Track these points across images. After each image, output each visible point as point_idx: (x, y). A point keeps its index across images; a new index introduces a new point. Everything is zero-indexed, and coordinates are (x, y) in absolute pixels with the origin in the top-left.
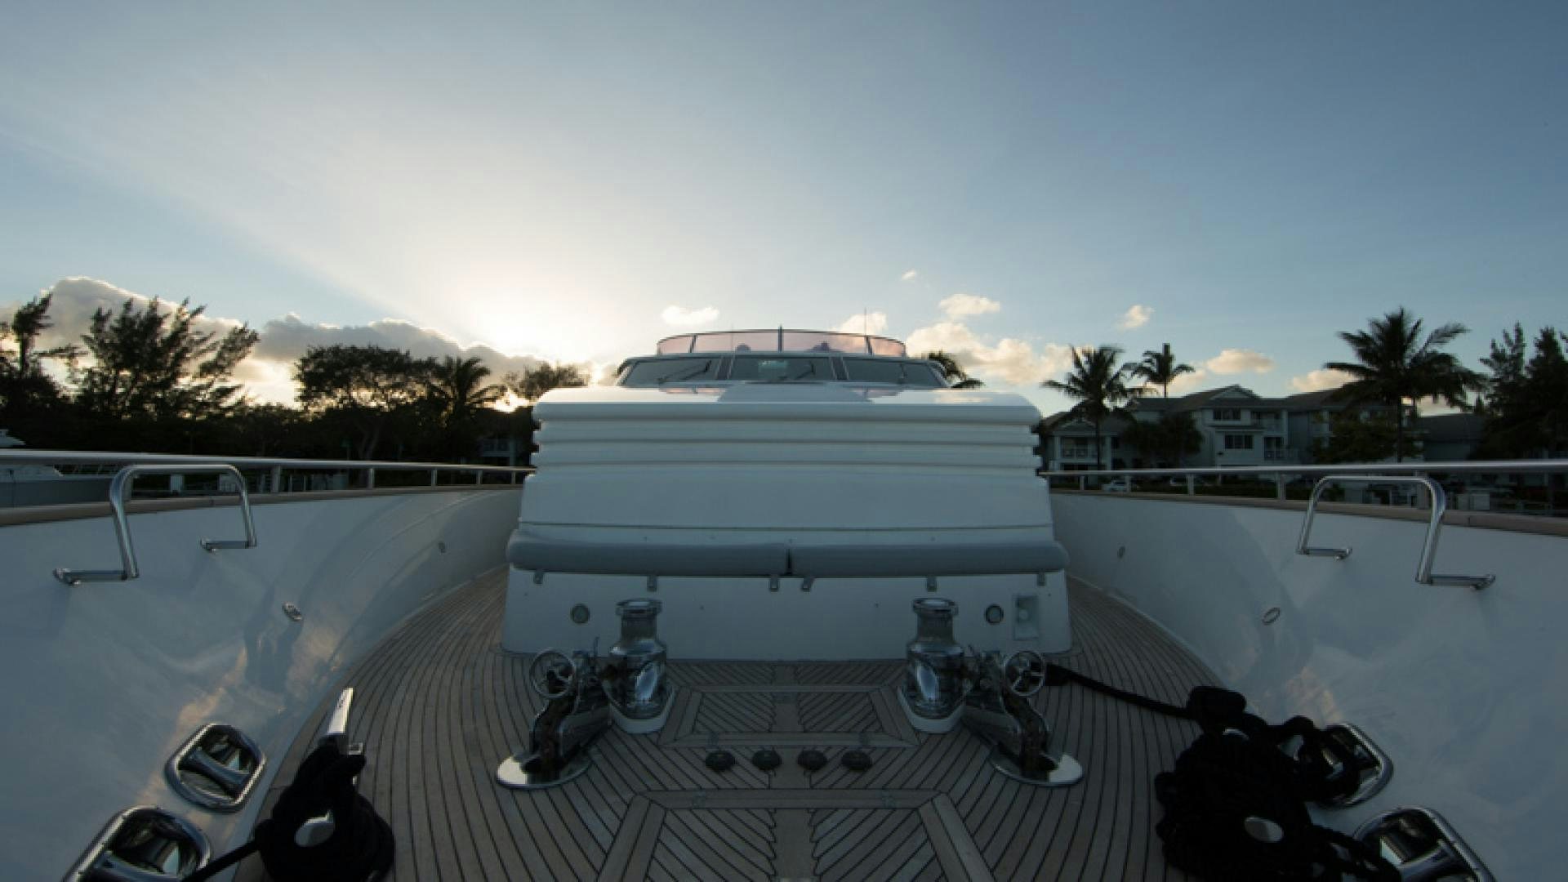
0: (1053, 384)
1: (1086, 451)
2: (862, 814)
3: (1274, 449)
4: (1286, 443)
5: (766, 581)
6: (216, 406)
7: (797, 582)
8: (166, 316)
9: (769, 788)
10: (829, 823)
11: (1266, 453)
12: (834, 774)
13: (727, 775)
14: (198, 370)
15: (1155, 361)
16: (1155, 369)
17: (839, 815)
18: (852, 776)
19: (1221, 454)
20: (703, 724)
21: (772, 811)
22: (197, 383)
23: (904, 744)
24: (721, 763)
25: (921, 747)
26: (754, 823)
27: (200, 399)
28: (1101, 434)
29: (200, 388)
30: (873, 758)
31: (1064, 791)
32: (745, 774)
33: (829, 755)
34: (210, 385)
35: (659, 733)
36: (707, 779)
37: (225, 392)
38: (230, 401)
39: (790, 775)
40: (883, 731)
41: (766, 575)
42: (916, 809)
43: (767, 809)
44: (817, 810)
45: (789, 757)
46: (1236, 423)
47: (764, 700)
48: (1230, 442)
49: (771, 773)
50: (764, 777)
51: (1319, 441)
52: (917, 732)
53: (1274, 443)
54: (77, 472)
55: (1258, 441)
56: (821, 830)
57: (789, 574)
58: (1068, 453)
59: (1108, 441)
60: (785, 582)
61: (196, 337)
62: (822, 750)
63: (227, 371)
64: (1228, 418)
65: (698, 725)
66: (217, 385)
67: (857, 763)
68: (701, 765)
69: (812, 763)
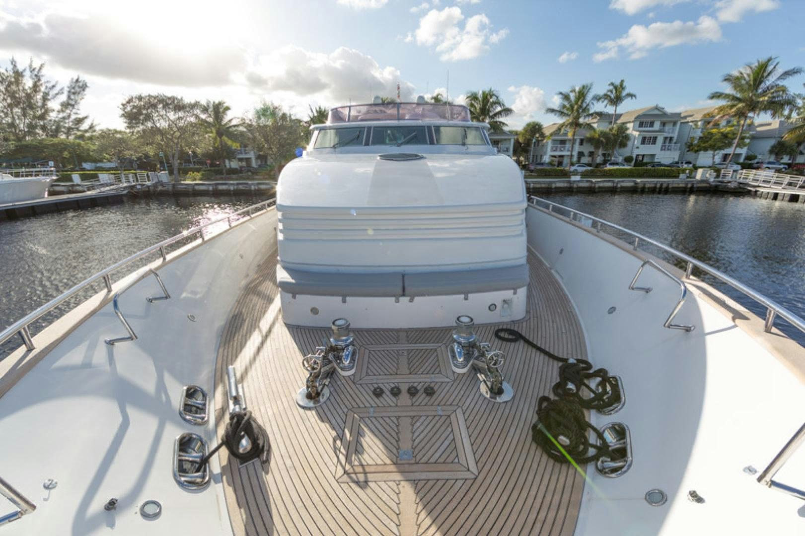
0: (552, 110)
1: (564, 148)
2: (430, 418)
3: (667, 144)
4: (675, 140)
5: (393, 299)
6: (78, 129)
7: (408, 298)
8: (24, 70)
9: (397, 406)
10: (418, 424)
11: (662, 146)
12: (421, 397)
13: (381, 399)
14: (59, 107)
15: (614, 91)
16: (612, 96)
17: (421, 420)
18: (428, 398)
19: (638, 148)
20: (371, 371)
21: (398, 418)
22: (61, 115)
23: (449, 380)
24: (378, 393)
25: (454, 381)
26: (391, 424)
27: (67, 125)
28: (575, 137)
29: (64, 118)
30: (435, 388)
31: (504, 405)
32: (388, 398)
33: (419, 388)
34: (69, 116)
35: (354, 375)
36: (373, 401)
37: (79, 121)
38: (85, 126)
39: (405, 399)
40: (441, 373)
41: (394, 296)
42: (449, 416)
43: (396, 417)
44: (414, 417)
45: (404, 388)
46: (651, 129)
47: (394, 354)
48: (644, 141)
49: (397, 398)
50: (394, 399)
51: (693, 139)
52: (454, 373)
53: (668, 140)
54: (22, 176)
55: (660, 140)
56: (415, 427)
57: (404, 295)
58: (554, 149)
59: (578, 142)
60: (402, 299)
61: (50, 85)
62: (415, 385)
63: (76, 106)
64: (647, 127)
65: (369, 371)
66: (73, 117)
67: (430, 392)
68: (371, 394)
69: (412, 392)
